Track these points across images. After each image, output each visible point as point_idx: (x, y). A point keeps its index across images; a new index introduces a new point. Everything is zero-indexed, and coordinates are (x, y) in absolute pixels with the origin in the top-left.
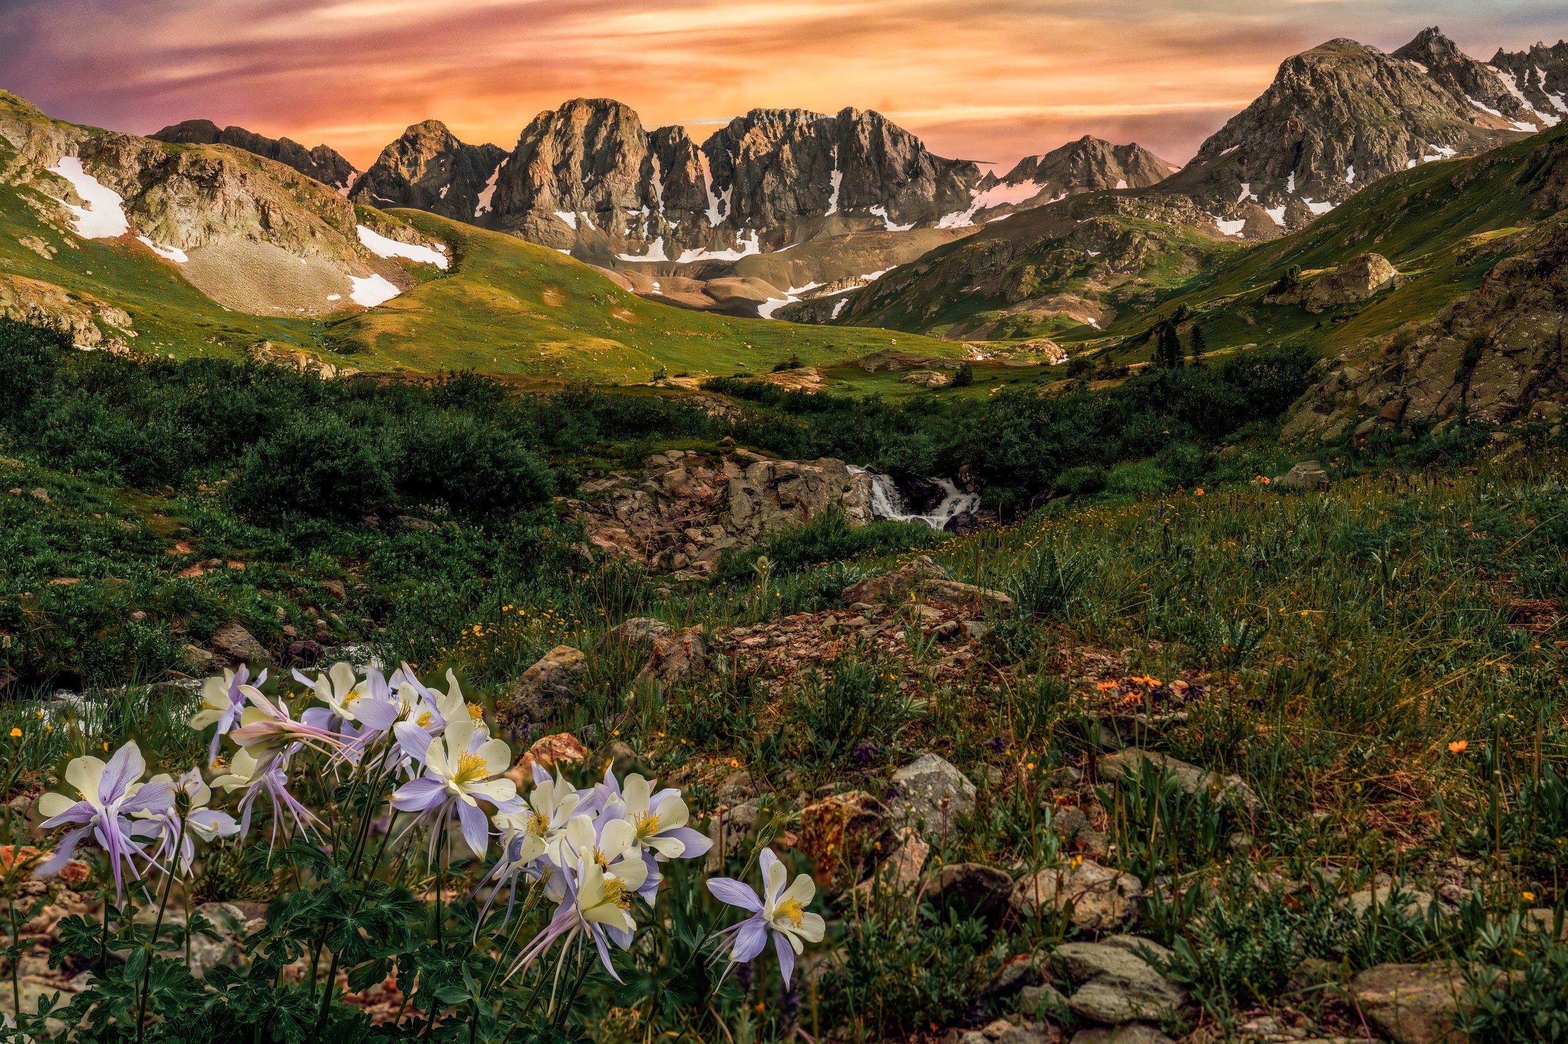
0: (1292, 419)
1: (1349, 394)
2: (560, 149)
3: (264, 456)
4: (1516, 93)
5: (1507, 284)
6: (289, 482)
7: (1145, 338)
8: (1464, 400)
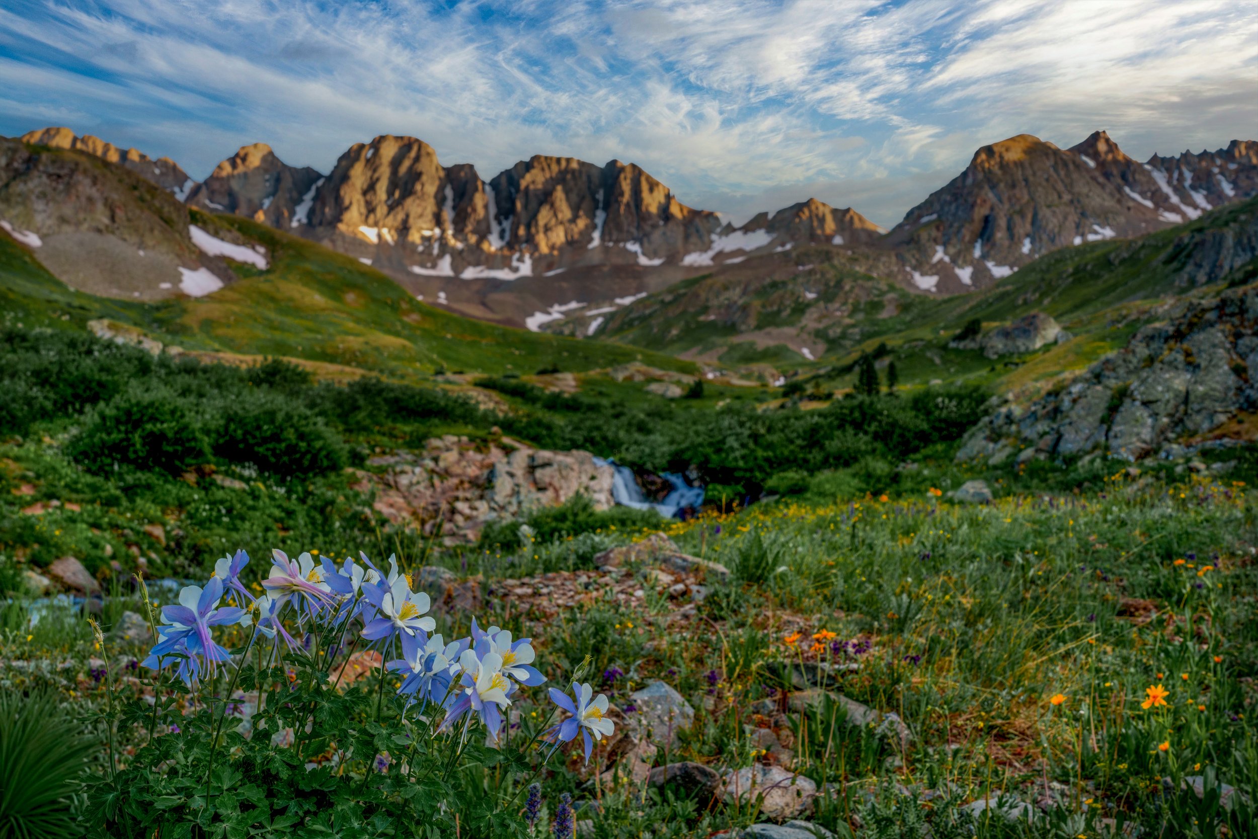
0: (965, 445)
1: (1014, 428)
2: (369, 174)
3: (103, 417)
4: (1166, 189)
5: (1148, 346)
6: (122, 440)
7: (848, 369)
8: (1107, 439)
